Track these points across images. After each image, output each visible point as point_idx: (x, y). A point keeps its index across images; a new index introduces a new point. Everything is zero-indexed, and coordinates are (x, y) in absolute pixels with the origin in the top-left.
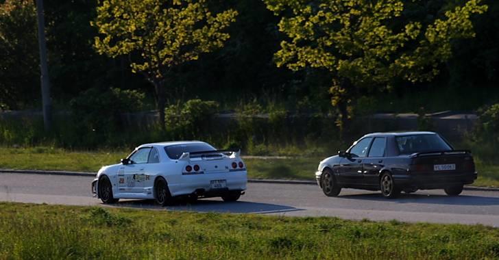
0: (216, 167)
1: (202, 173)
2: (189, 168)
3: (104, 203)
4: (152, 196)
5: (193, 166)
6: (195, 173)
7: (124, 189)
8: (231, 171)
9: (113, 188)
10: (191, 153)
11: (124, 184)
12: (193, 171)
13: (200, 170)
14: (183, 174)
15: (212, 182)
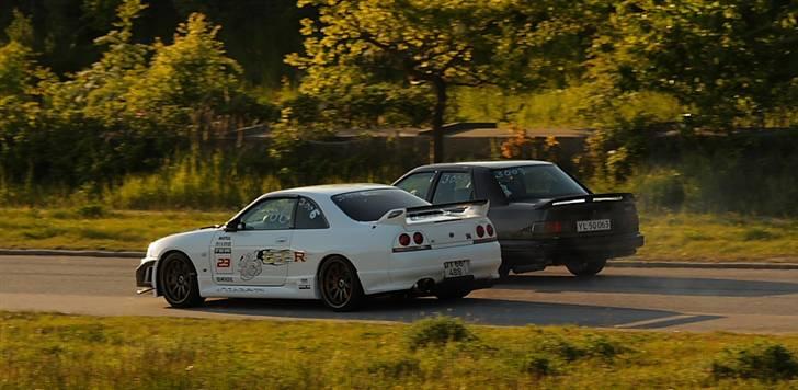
0: (452, 235)
1: (429, 247)
2: (404, 239)
3: (174, 306)
4: (311, 294)
5: (411, 235)
6: (415, 249)
7: (231, 279)
8: (476, 242)
9: (199, 277)
10: (408, 210)
11: (229, 270)
12: (412, 244)
13: (425, 243)
14: (394, 251)
15: (447, 264)
